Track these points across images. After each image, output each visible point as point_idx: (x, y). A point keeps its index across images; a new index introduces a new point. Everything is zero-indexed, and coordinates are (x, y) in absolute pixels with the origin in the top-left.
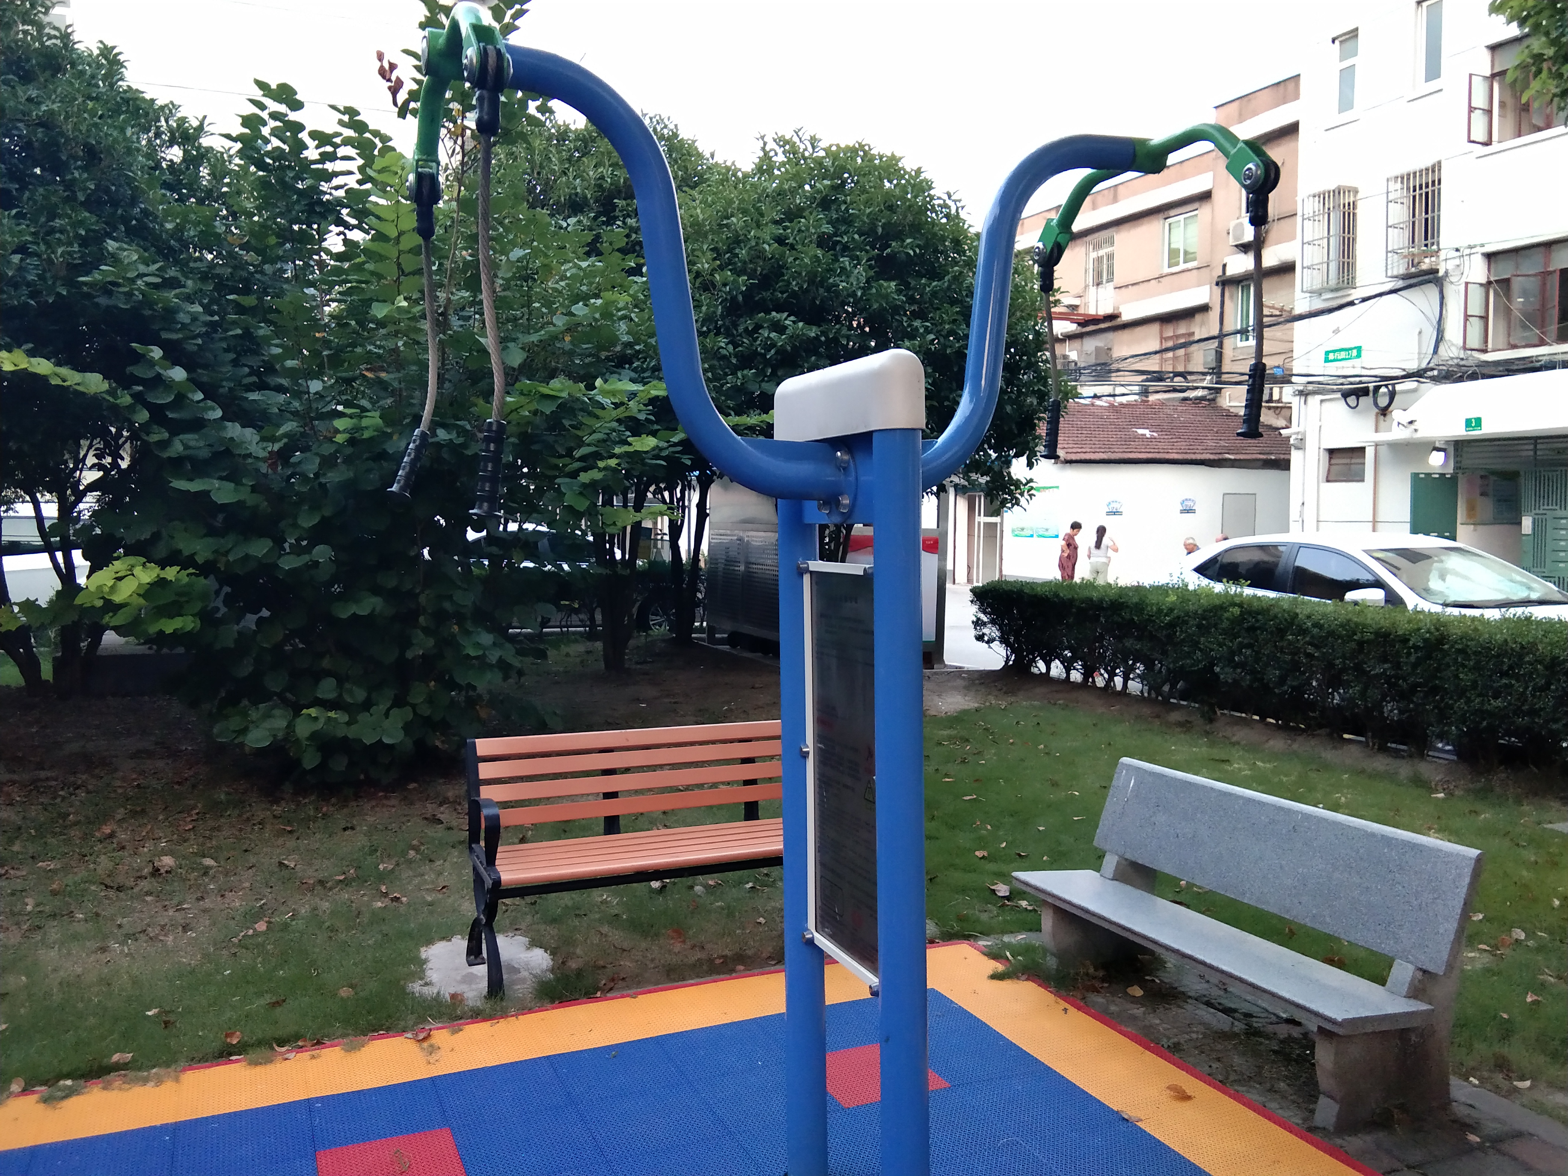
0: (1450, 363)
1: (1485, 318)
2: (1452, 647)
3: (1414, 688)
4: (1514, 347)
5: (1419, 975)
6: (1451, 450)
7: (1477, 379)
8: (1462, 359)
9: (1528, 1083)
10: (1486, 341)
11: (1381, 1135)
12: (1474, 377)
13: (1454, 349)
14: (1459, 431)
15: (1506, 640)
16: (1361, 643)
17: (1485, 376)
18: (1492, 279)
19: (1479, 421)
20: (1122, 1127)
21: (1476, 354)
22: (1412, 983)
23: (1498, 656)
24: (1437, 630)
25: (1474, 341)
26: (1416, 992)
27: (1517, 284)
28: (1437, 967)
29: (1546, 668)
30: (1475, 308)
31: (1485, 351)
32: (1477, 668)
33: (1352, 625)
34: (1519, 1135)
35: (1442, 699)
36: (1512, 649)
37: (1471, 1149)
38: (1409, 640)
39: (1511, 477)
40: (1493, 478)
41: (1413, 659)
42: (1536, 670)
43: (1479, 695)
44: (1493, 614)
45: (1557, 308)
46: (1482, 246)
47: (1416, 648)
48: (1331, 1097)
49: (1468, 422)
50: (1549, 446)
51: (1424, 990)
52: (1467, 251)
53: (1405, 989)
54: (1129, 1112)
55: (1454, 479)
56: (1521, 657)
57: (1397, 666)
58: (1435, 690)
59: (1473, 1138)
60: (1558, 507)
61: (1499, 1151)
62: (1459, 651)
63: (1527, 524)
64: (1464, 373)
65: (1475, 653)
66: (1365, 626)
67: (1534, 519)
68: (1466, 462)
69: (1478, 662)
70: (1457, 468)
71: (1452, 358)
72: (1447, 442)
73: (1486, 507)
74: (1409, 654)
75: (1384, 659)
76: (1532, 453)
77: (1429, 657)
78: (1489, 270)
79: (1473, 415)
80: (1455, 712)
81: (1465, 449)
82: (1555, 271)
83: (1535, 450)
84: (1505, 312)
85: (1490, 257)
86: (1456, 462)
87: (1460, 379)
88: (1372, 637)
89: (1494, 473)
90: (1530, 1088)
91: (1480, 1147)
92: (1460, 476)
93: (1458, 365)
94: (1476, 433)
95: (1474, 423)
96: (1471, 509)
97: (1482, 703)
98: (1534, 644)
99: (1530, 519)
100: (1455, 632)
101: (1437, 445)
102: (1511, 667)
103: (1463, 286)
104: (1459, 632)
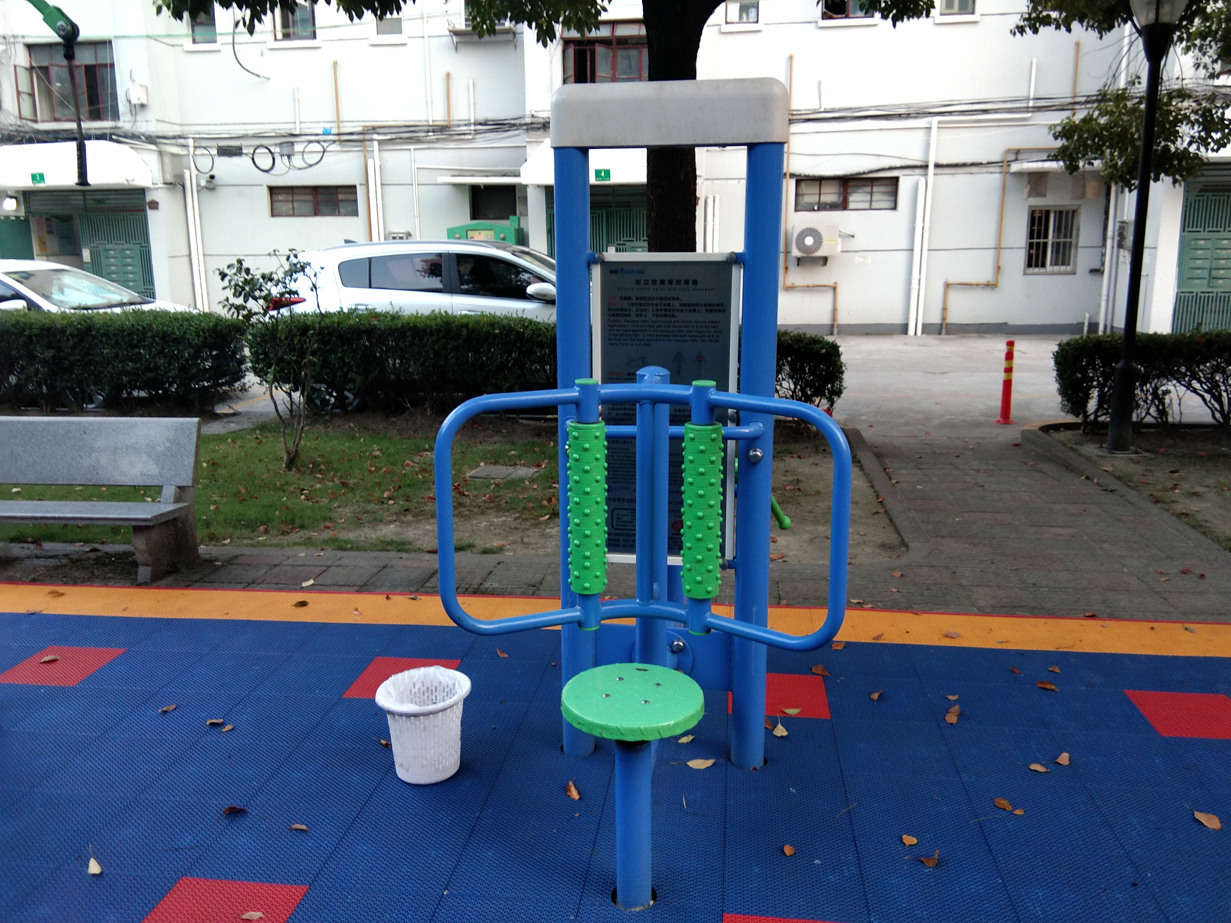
0: (11, 128)
1: (32, 95)
2: (98, 332)
3: (73, 364)
4: (56, 120)
5: (178, 490)
6: (21, 198)
7: (34, 143)
8: (20, 126)
9: (229, 540)
10: (36, 114)
11: (174, 576)
12: (30, 141)
13: (12, 118)
14: (27, 183)
15: (133, 325)
16: (30, 337)
17: (39, 141)
18: (34, 65)
19: (42, 176)
20: (33, 617)
21: (30, 124)
22: (175, 496)
23: (129, 335)
24: (85, 322)
25: (27, 112)
26: (178, 499)
27: (53, 71)
28: (188, 482)
29: (161, 339)
30: (24, 87)
31: (36, 121)
32: (117, 344)
33: (22, 325)
34: (236, 557)
35: (95, 368)
36: (138, 329)
37: (219, 568)
38: (66, 331)
39: (66, 219)
40: (54, 220)
41: (71, 343)
42: (155, 341)
43: (120, 362)
44: (118, 310)
45: (86, 93)
46: (23, 37)
47: (72, 335)
48: (146, 565)
49: (34, 177)
50: (94, 197)
51: (181, 498)
52: (12, 40)
53: (172, 499)
54: (33, 609)
55: (26, 221)
56: (144, 334)
57: (59, 349)
58: (90, 363)
59: (217, 563)
60: (106, 242)
61: (232, 564)
62: (103, 335)
63: (86, 254)
64: (24, 137)
65: (115, 335)
66: (31, 324)
67: (91, 252)
68: (33, 208)
69: (117, 340)
70: (27, 212)
71: (11, 125)
72: (17, 192)
73: (53, 242)
74: (68, 340)
75: (49, 346)
76: (82, 202)
77: (82, 341)
78: (30, 56)
79: (37, 171)
80: (106, 376)
81: (32, 198)
82: (81, 66)
83: (85, 200)
84: (48, 93)
85: (30, 47)
86: (26, 207)
87: (20, 142)
88: (38, 332)
89: (57, 217)
90: (230, 542)
91: (223, 565)
92: (30, 218)
93: (17, 131)
94: (41, 185)
95: (38, 177)
96: (42, 244)
97: (123, 367)
98: (150, 325)
99: (88, 251)
100: (99, 322)
101: (9, 193)
102: (138, 341)
103: (13, 68)
104: (101, 322)
